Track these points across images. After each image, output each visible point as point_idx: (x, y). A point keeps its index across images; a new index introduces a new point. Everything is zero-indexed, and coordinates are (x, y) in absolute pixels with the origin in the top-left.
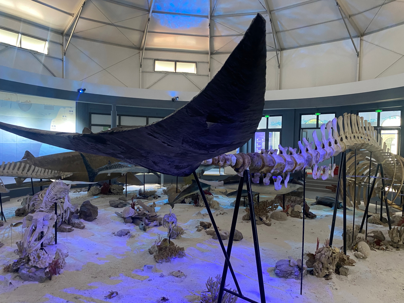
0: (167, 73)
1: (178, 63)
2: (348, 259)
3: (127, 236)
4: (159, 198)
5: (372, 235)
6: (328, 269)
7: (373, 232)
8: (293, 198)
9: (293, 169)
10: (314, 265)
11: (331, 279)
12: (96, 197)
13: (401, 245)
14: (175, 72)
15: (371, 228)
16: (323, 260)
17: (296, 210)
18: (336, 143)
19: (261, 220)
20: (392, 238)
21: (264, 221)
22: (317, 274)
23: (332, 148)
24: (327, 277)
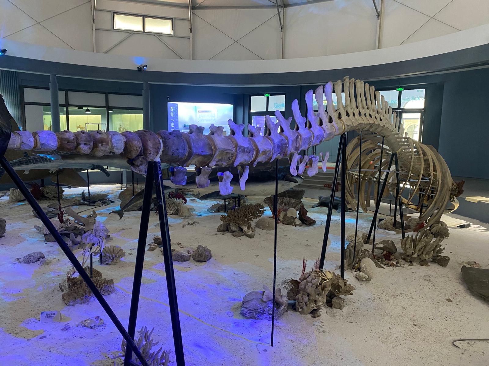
0: (131, 33)
1: (146, 19)
2: (345, 284)
3: (39, 262)
4: (112, 204)
5: (382, 246)
6: (315, 301)
7: (383, 242)
8: (287, 199)
9: (254, 160)
10: (297, 297)
11: (319, 316)
12: (20, 204)
13: (415, 258)
14: (143, 31)
15: (381, 236)
16: (310, 289)
17: (289, 215)
18: (331, 121)
19: (242, 230)
20: (405, 250)
21: (244, 231)
22: (300, 310)
23: (322, 128)
24: (314, 313)
